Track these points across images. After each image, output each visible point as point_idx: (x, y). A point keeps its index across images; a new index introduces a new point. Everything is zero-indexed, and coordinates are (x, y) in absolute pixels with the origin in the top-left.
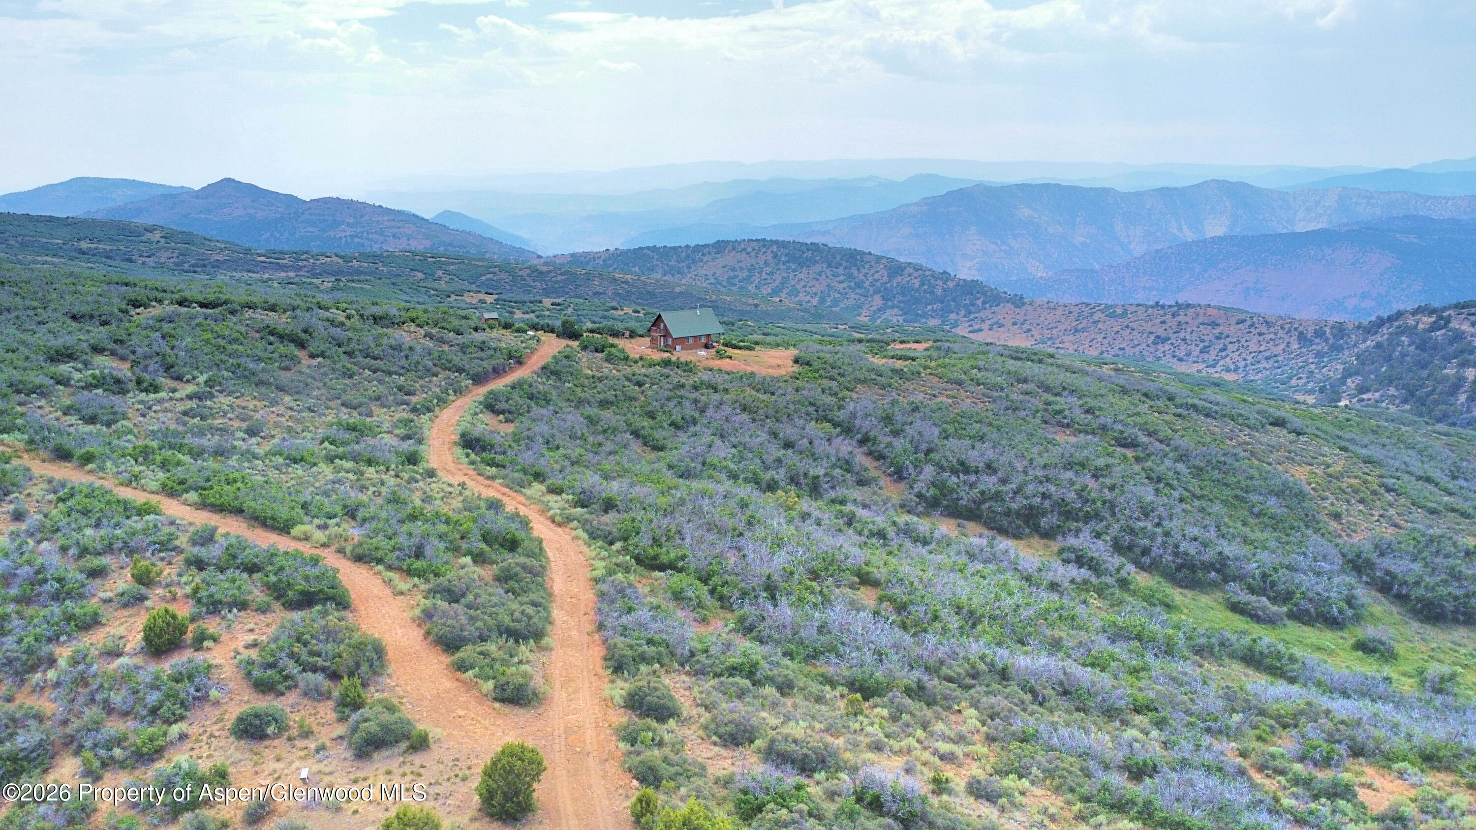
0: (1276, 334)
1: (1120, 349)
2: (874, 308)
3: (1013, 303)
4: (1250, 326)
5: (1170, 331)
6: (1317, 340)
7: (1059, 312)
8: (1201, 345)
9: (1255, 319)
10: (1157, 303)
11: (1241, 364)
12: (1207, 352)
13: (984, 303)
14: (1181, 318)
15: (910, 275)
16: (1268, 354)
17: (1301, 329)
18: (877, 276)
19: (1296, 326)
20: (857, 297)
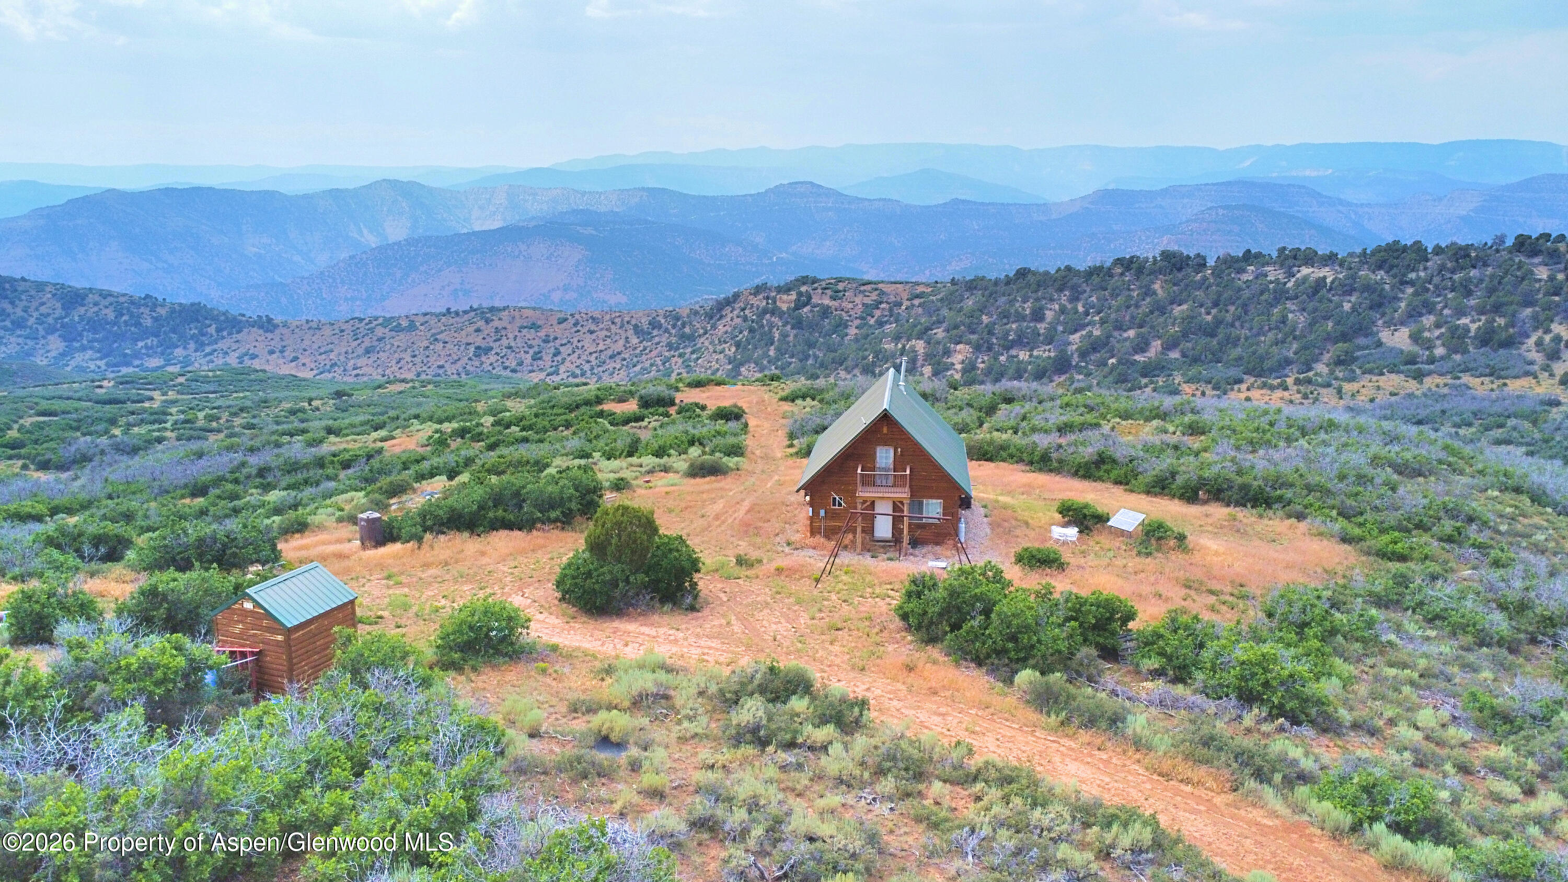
0: (608, 330)
1: (441, 367)
2: (54, 354)
3: (261, 327)
4: (575, 325)
5: (488, 339)
6: (655, 332)
7: (327, 331)
8: (531, 351)
9: (577, 316)
10: (448, 309)
11: (587, 367)
12: (540, 359)
13: (219, 330)
14: (496, 323)
15: (96, 304)
16: (609, 352)
17: (633, 322)
18: (43, 309)
19: (627, 319)
20: (20, 340)
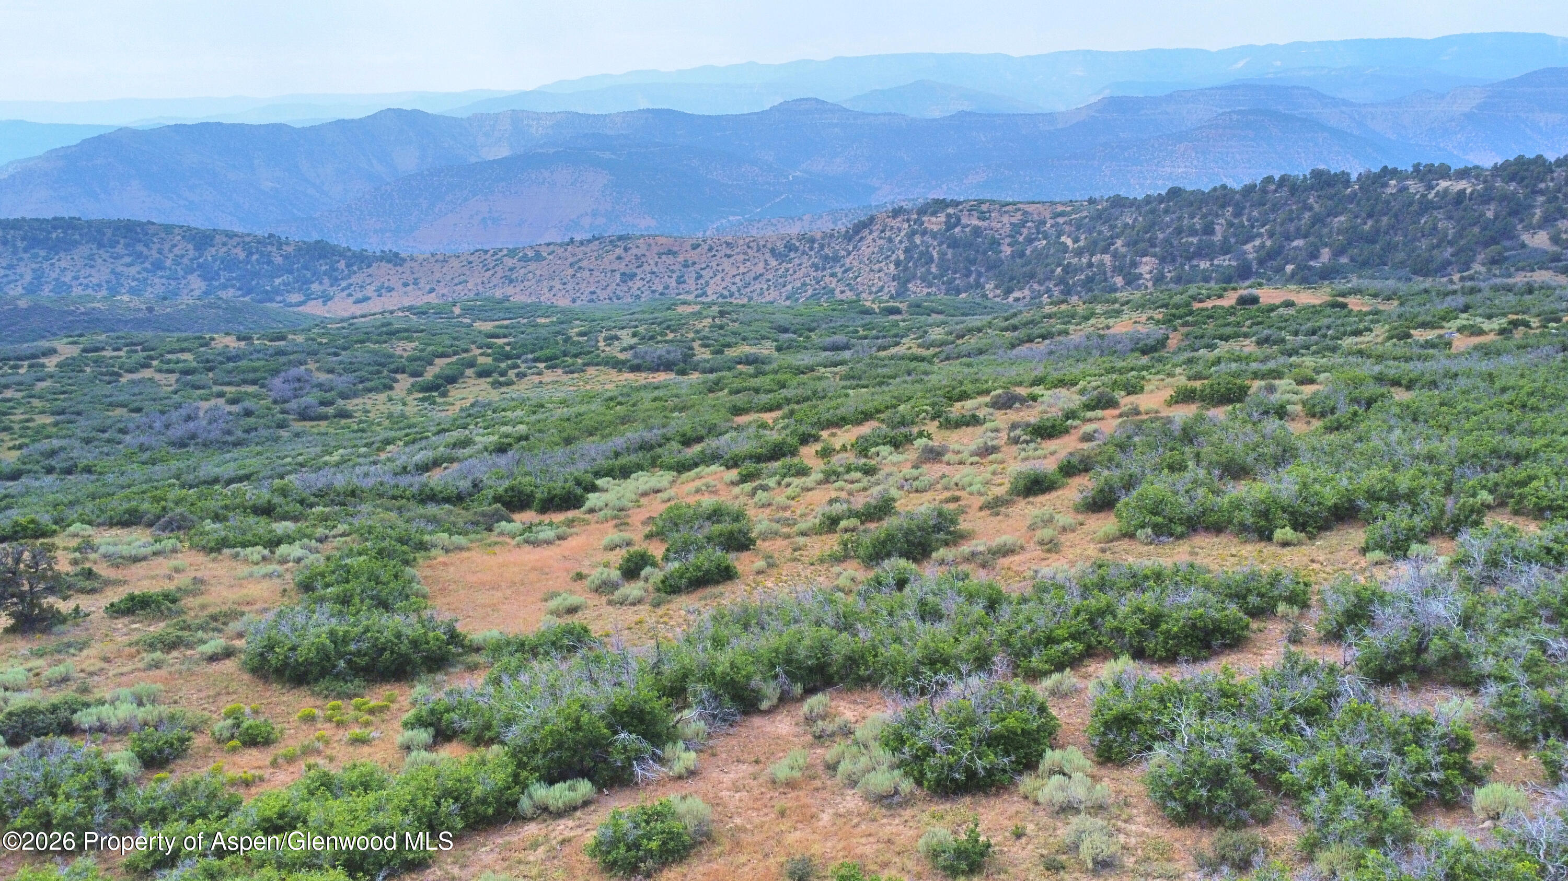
0: (746, 253)
1: (593, 293)
2: (197, 293)
3: (389, 261)
4: (710, 249)
5: (631, 266)
6: (792, 255)
7: (455, 263)
8: (674, 276)
9: (709, 242)
10: (572, 239)
11: (734, 289)
12: (684, 282)
13: (348, 266)
14: (634, 251)
15: (224, 244)
16: (752, 275)
17: (769, 246)
18: (176, 251)
19: (762, 243)
20: (164, 281)
